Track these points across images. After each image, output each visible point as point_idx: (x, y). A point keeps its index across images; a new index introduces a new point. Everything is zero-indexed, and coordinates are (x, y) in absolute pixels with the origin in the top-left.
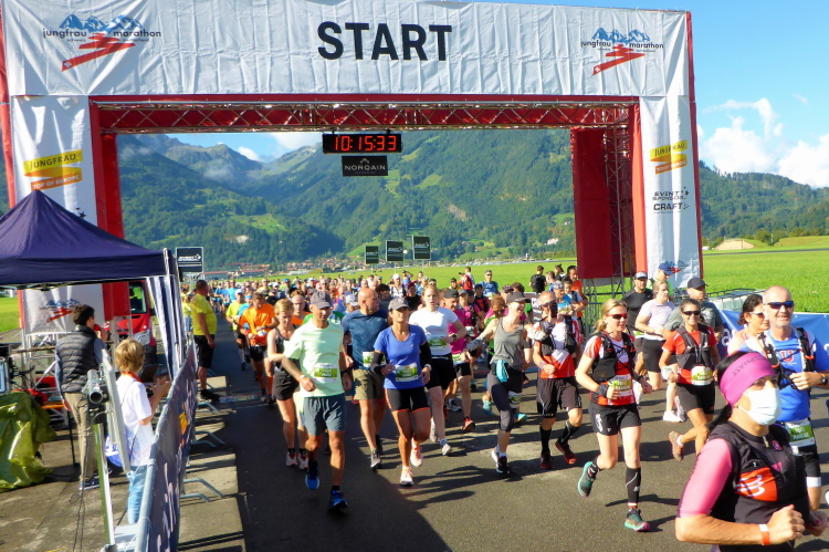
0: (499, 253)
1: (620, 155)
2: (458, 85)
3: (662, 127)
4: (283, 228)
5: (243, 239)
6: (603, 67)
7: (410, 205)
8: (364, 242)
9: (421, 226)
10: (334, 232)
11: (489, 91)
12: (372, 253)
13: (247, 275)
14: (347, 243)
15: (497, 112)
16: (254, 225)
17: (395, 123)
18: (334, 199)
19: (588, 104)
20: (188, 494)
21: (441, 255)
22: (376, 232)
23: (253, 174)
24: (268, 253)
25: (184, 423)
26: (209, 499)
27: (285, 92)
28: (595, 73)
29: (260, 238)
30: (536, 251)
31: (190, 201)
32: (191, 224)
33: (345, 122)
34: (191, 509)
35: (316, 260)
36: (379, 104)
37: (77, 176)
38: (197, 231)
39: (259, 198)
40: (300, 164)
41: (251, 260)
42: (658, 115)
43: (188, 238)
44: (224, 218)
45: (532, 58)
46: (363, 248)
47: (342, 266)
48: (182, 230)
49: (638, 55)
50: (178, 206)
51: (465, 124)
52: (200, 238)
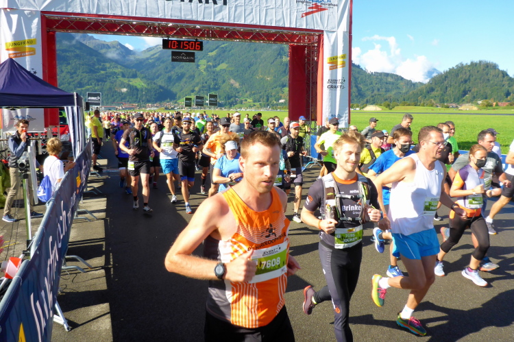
0: (254, 105)
1: (313, 59)
2: (232, 18)
3: (334, 47)
4: (145, 86)
5: (124, 90)
6: (307, 14)
7: (211, 78)
8: (185, 95)
9: (215, 89)
10: (172, 90)
11: (248, 22)
12: (188, 102)
13: (126, 109)
14: (178, 96)
15: (252, 33)
16: (131, 83)
17: (200, 36)
18: (173, 72)
19: (298, 32)
21: (225, 104)
22: (193, 91)
23: (132, 58)
24: (137, 98)
27: (144, 16)
28: (302, 17)
29: (134, 91)
30: (273, 105)
31: (98, 69)
32: (98, 81)
33: (175, 34)
35: (162, 103)
36: (192, 26)
37: (32, 52)
39: (134, 70)
40: (155, 54)
41: (128, 101)
42: (332, 40)
43: (96, 88)
44: (115, 79)
45: (271, 7)
46: (184, 99)
47: (175, 107)
48: (93, 84)
49: (324, 9)
50: (92, 71)
51: (236, 39)
52: (102, 88)
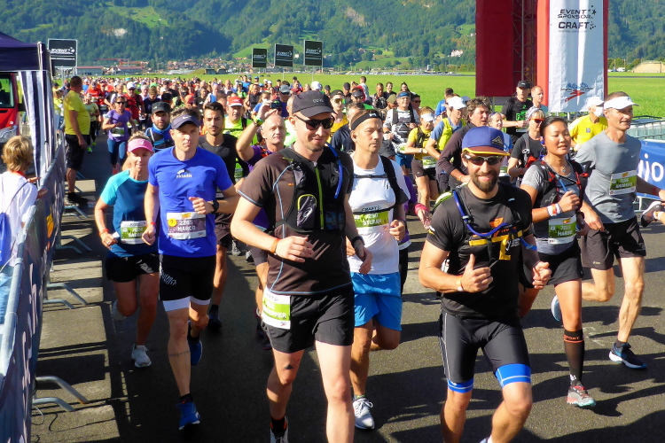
0: (398, 63)
4: (165, 23)
5: (121, 32)
7: (304, 6)
8: (252, 43)
9: (314, 29)
10: (221, 31)
12: (259, 57)
13: (124, 72)
14: (234, 43)
16: (134, 18)
20: (50, 300)
21: (335, 62)
22: (266, 33)
24: (147, 49)
25: (50, 225)
26: (72, 306)
29: (139, 32)
30: (438, 63)
32: (65, 13)
34: (53, 315)
35: (200, 60)
38: (71, 21)
41: (129, 56)
43: (61, 28)
44: (101, 9)
46: (250, 50)
47: (228, 67)
48: (55, 19)
52: (74, 29)
